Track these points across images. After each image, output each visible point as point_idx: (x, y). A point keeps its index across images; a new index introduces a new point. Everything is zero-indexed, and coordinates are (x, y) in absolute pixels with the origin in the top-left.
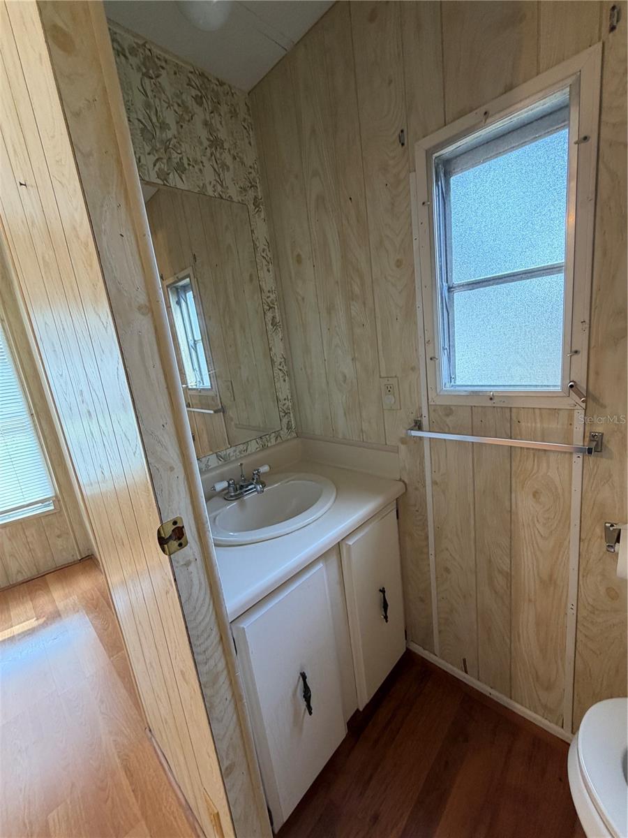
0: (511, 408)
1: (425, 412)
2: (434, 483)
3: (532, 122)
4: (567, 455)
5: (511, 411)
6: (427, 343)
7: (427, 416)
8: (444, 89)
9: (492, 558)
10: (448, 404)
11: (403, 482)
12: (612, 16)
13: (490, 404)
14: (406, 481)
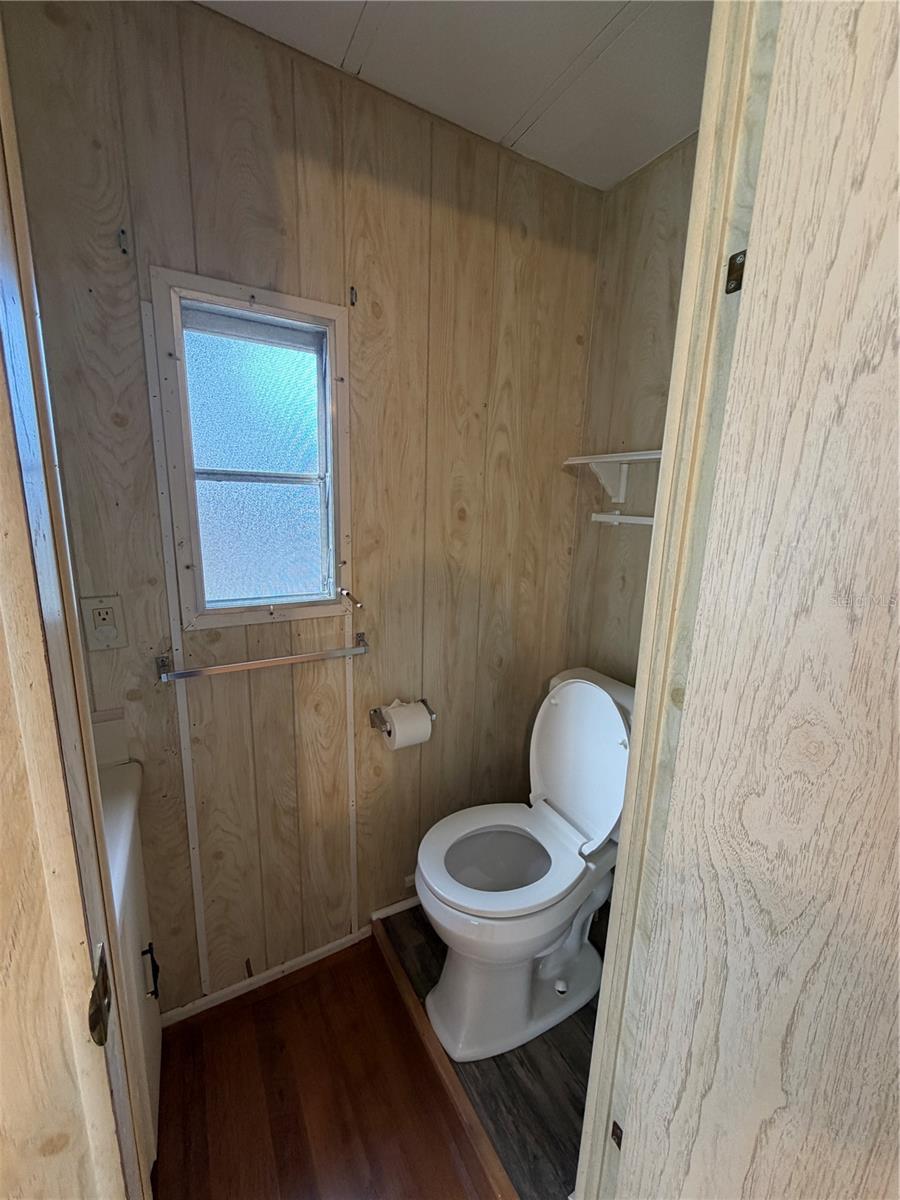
0: (290, 621)
1: (177, 644)
2: (195, 741)
3: (250, 321)
4: (341, 659)
5: (290, 625)
6: (177, 545)
7: (181, 650)
8: (194, 228)
9: (277, 802)
10: (214, 627)
11: (138, 761)
12: (352, 294)
13: (269, 619)
14: (142, 759)
